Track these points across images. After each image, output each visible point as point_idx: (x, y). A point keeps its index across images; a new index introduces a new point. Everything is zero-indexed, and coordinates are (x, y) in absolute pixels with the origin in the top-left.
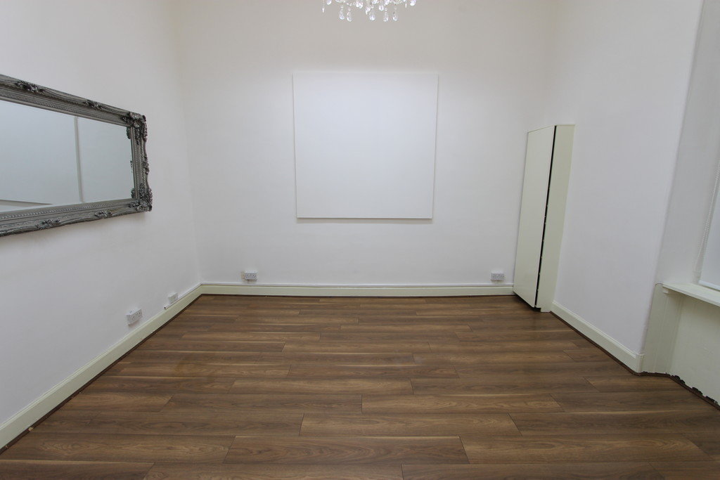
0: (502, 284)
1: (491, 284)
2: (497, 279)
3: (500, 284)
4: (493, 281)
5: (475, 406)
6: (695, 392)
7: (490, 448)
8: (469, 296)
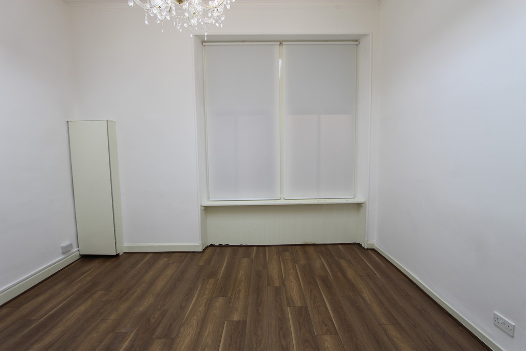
0: (71, 252)
1: (63, 257)
2: (66, 250)
3: (69, 253)
4: (63, 253)
5: (202, 309)
6: (220, 245)
7: (237, 311)
8: (49, 278)
